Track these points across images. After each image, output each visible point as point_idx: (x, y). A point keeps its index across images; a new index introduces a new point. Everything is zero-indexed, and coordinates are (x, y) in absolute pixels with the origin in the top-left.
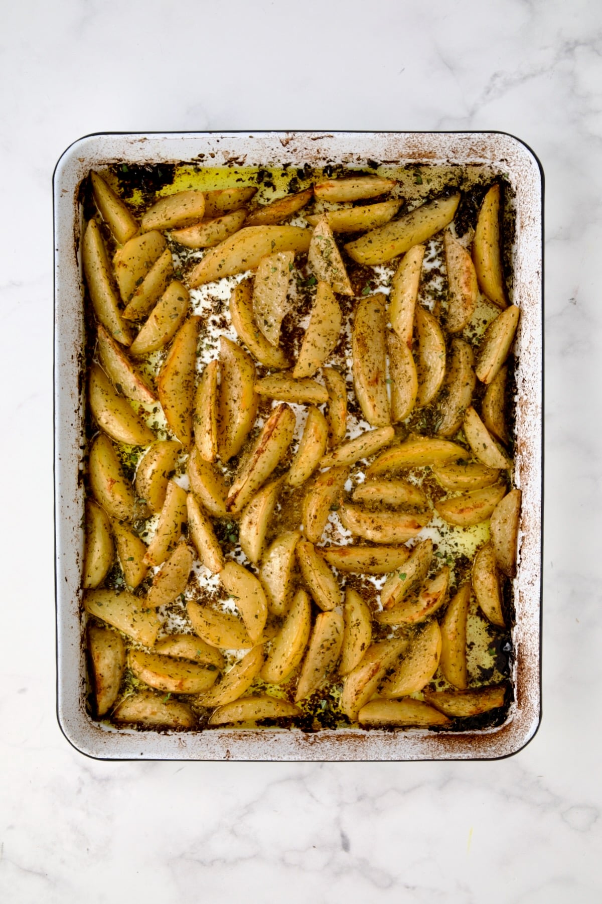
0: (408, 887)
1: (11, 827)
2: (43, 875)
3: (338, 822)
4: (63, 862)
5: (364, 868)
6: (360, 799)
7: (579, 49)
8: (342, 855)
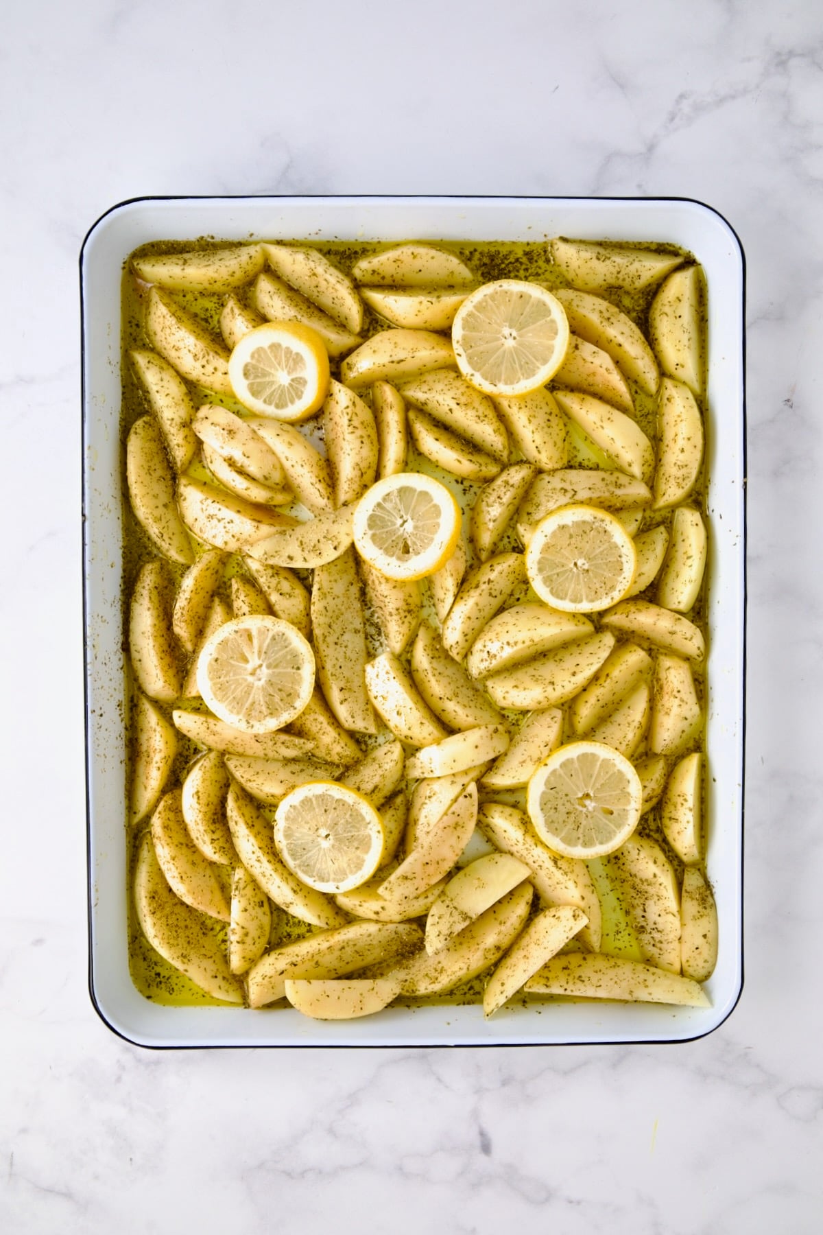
0: (571, 1202)
1: (24, 1131)
2: (68, 1195)
3: (475, 1114)
4: (96, 1177)
5: (511, 1178)
6: (504, 1083)
7: (794, 62)
8: (481, 1159)
